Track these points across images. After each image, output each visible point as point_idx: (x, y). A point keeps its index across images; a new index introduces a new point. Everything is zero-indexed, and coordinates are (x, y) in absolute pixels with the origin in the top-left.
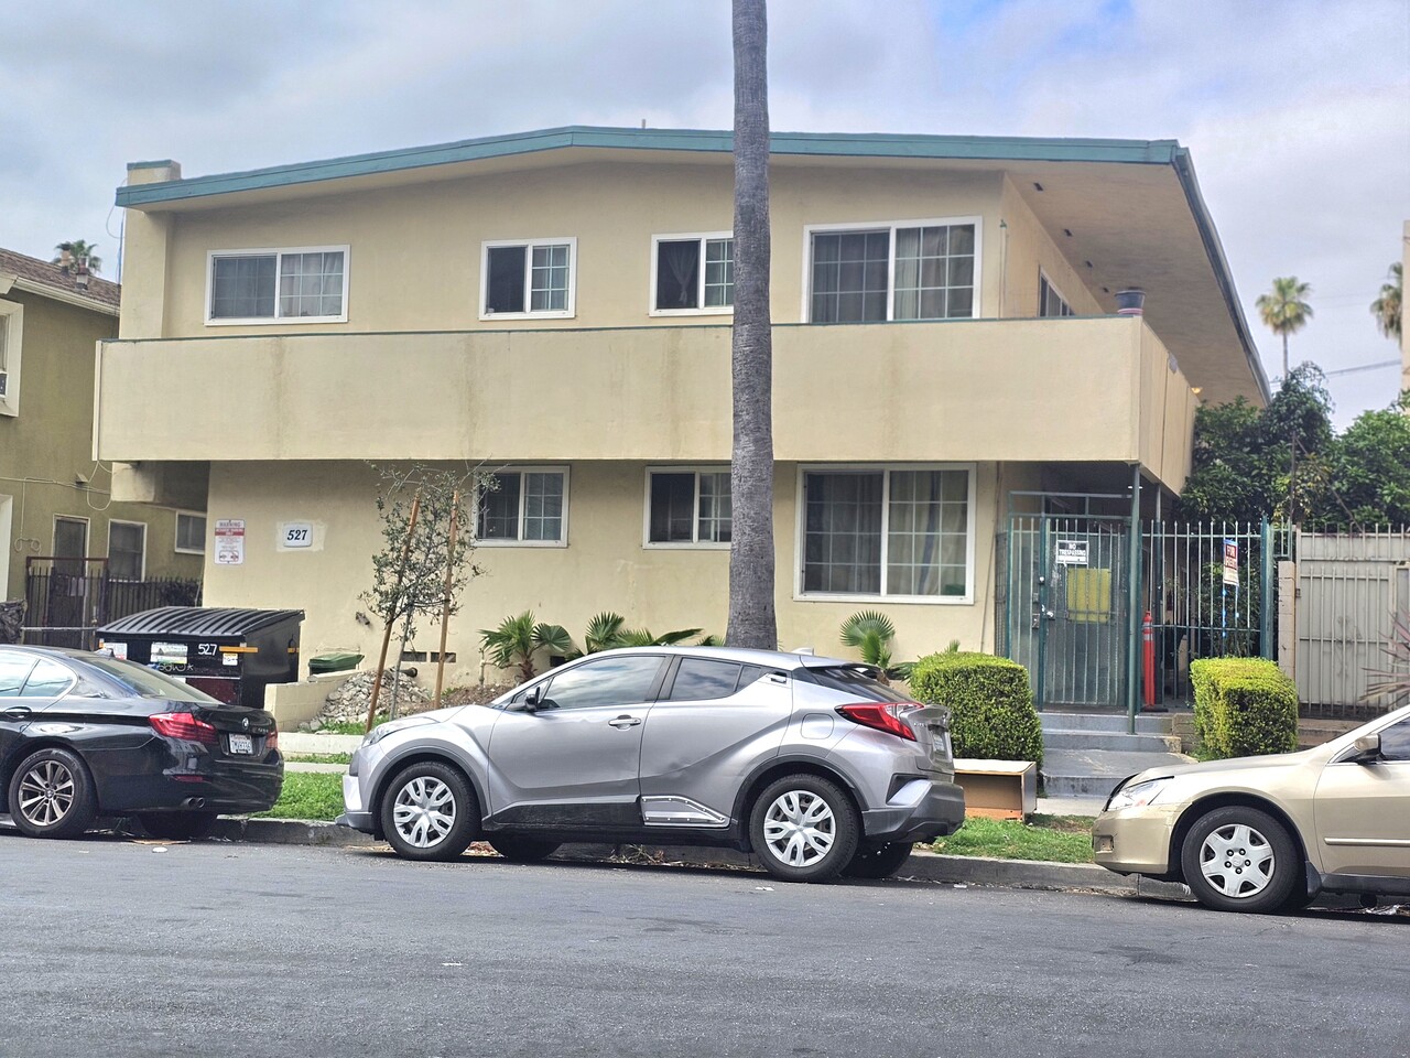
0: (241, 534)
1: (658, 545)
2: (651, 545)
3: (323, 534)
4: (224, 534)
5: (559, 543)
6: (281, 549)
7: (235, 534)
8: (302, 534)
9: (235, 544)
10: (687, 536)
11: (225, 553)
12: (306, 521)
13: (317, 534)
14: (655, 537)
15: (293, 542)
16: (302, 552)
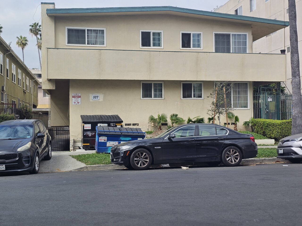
0: (80, 97)
1: (185, 99)
2: (183, 99)
3: (103, 97)
4: (75, 97)
5: (162, 99)
6: (91, 101)
7: (78, 97)
8: (97, 97)
9: (78, 100)
10: (191, 97)
11: (75, 102)
12: (98, 94)
13: (101, 97)
14: (183, 97)
15: (95, 99)
16: (97, 101)
